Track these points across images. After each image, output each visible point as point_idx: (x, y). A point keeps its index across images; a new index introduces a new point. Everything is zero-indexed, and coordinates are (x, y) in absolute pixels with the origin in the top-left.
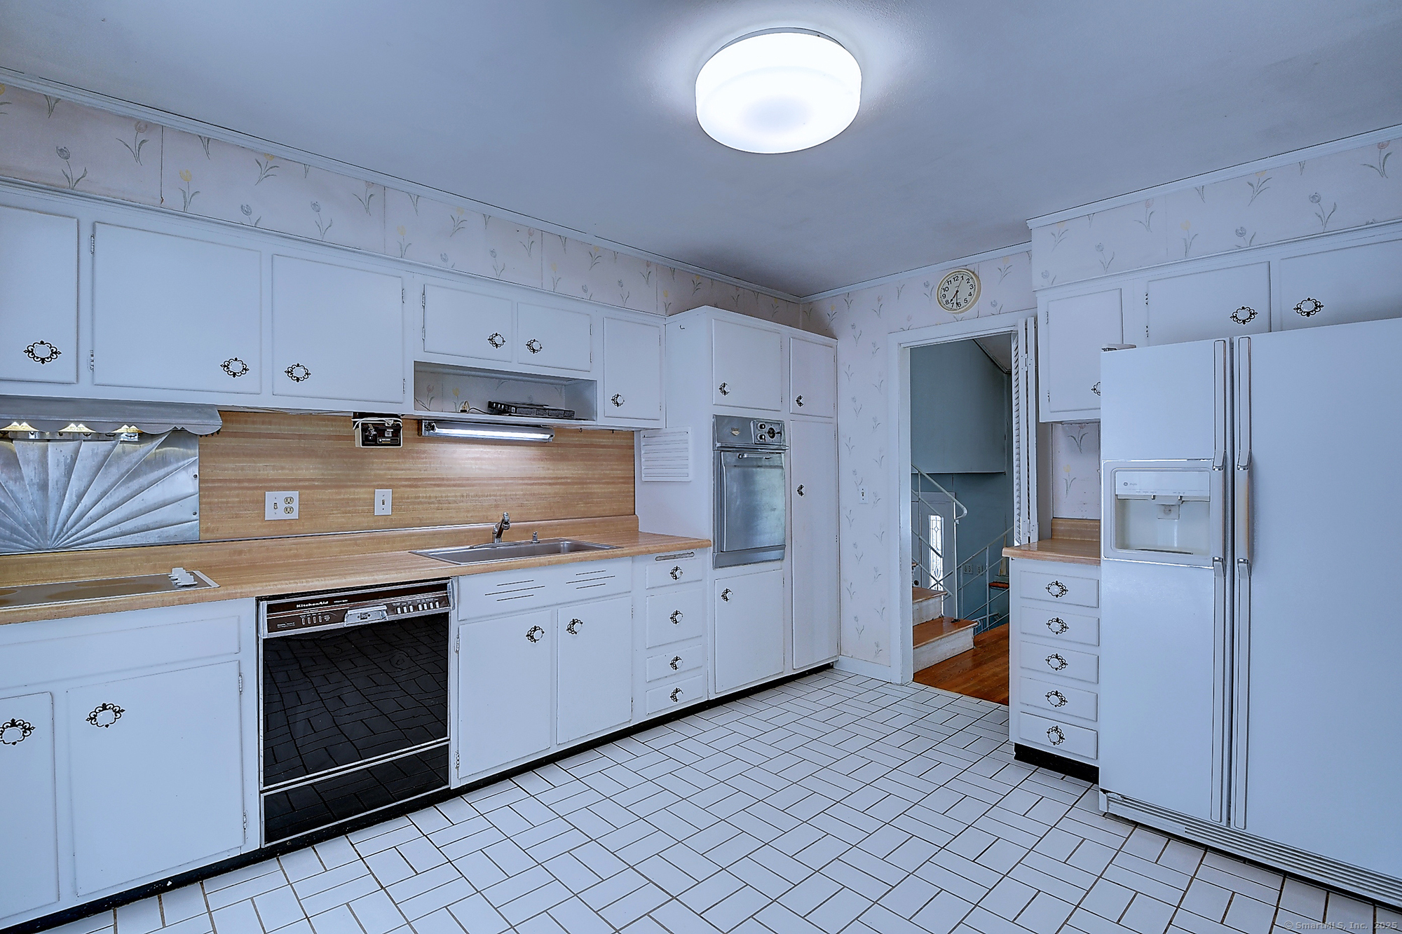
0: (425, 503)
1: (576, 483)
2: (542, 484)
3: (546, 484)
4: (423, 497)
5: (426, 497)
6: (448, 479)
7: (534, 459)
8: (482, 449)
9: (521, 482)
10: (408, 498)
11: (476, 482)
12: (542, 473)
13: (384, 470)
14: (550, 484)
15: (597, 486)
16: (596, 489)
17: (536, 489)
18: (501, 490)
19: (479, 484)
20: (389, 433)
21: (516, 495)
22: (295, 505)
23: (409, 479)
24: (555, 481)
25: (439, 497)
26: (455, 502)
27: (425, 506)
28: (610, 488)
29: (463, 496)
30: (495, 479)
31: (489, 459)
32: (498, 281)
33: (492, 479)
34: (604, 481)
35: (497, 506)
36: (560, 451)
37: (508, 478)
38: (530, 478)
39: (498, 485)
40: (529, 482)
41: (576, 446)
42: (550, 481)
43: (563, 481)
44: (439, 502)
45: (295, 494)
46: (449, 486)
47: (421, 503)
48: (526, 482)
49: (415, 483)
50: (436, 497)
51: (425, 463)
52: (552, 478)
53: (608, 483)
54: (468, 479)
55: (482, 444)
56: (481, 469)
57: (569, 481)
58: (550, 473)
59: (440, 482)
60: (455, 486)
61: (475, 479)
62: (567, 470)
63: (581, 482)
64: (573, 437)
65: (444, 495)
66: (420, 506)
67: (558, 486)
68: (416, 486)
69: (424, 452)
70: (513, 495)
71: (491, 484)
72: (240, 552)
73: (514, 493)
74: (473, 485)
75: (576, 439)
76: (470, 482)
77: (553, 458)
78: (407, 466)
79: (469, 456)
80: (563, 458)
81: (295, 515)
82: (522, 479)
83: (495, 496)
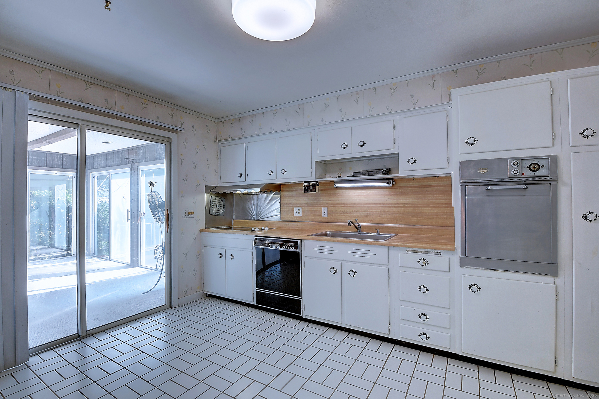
0: (339, 213)
1: (411, 207)
2: (390, 207)
3: (392, 207)
4: (338, 211)
5: (339, 211)
6: (347, 204)
7: (386, 195)
8: (361, 192)
9: (379, 205)
10: (333, 211)
11: (358, 205)
12: (390, 201)
13: (325, 200)
14: (395, 207)
15: (425, 208)
16: (425, 210)
17: (387, 209)
18: (370, 209)
19: (360, 206)
20: (311, 188)
21: (377, 212)
22: (301, 212)
23: (332, 204)
24: (398, 206)
25: (343, 211)
26: (350, 213)
27: (339, 214)
28: (436, 210)
29: (353, 211)
30: (367, 204)
31: (364, 195)
32: (343, 121)
33: (365, 204)
34: (430, 206)
35: (367, 216)
36: (401, 190)
37: (373, 204)
38: (384, 204)
39: (368, 207)
40: (383, 206)
41: (411, 187)
42: (395, 205)
43: (403, 205)
44: (344, 213)
45: (300, 208)
46: (347, 207)
47: (337, 213)
48: (382, 205)
49: (335, 205)
50: (342, 211)
51: (338, 198)
52: (396, 204)
53: (434, 207)
54: (355, 204)
55: (361, 189)
56: (360, 200)
57: (406, 205)
58: (395, 201)
59: (344, 205)
60: (349, 207)
61: (358, 204)
62: (405, 200)
63: (415, 206)
64: (410, 182)
65: (345, 210)
66: (337, 214)
67: (400, 208)
68: (335, 207)
69: (338, 193)
70: (375, 212)
71: (365, 207)
72: (287, 225)
73: (376, 211)
74: (358, 207)
75: (411, 184)
76: (355, 205)
77: (396, 194)
78: (332, 199)
79: (355, 194)
80: (403, 194)
81: (301, 215)
82: (380, 204)
83: (367, 211)
